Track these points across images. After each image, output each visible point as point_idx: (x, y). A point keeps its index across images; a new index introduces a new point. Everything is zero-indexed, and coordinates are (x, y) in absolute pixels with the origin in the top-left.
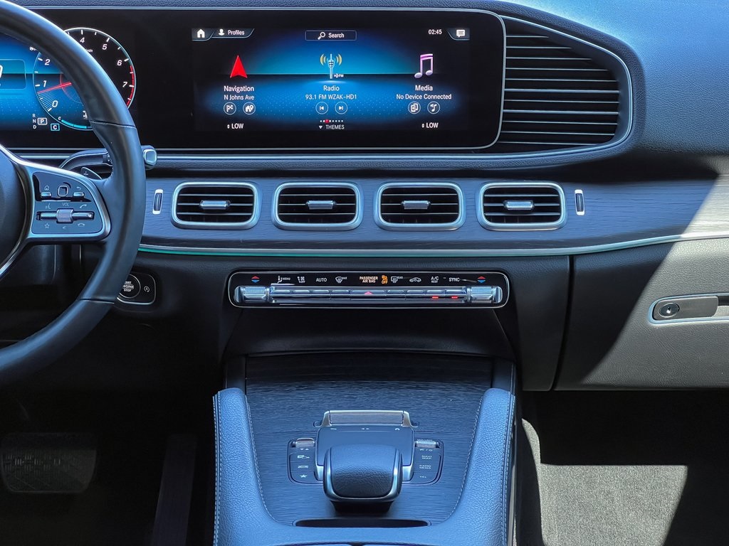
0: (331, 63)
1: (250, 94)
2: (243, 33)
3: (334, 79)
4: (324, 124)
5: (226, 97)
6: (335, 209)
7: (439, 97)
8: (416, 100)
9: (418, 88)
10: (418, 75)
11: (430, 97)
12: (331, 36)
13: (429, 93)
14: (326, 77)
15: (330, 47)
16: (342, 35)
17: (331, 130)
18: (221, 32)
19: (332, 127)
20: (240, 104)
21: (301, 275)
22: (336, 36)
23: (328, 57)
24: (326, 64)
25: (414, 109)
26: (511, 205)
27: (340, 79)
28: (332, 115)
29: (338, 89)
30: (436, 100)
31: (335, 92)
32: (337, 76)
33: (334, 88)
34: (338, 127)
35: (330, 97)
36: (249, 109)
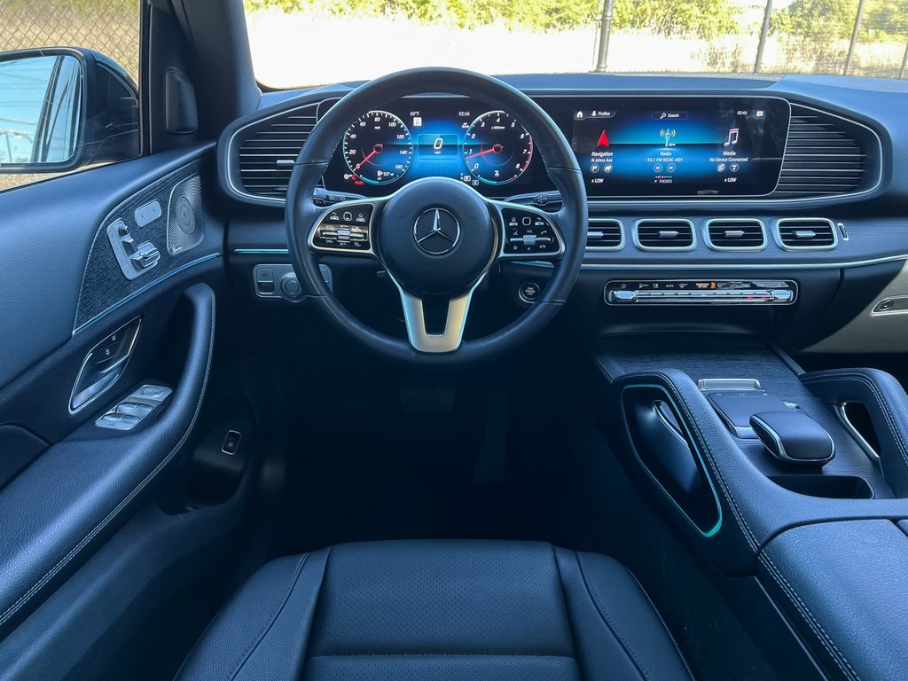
0: (667, 136)
1: (610, 158)
2: (609, 114)
3: (669, 147)
4: (658, 179)
5: (593, 160)
6: (678, 237)
7: (739, 160)
8: (723, 162)
9: (725, 153)
10: (727, 144)
11: (733, 160)
12: (670, 116)
13: (733, 157)
14: (663, 146)
15: (669, 123)
16: (677, 116)
17: (662, 184)
18: (594, 114)
19: (663, 181)
20: (602, 165)
21: (656, 283)
22: (673, 116)
23: (666, 131)
24: (664, 137)
25: (721, 168)
26: (800, 234)
27: (673, 147)
28: (665, 173)
29: (670, 154)
30: (737, 162)
31: (669, 157)
32: (670, 145)
33: (668, 154)
34: (668, 181)
35: (665, 160)
36: (608, 168)
